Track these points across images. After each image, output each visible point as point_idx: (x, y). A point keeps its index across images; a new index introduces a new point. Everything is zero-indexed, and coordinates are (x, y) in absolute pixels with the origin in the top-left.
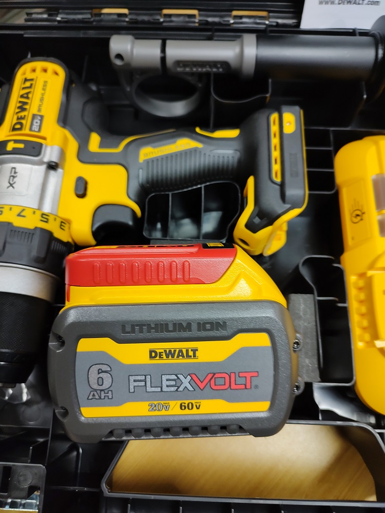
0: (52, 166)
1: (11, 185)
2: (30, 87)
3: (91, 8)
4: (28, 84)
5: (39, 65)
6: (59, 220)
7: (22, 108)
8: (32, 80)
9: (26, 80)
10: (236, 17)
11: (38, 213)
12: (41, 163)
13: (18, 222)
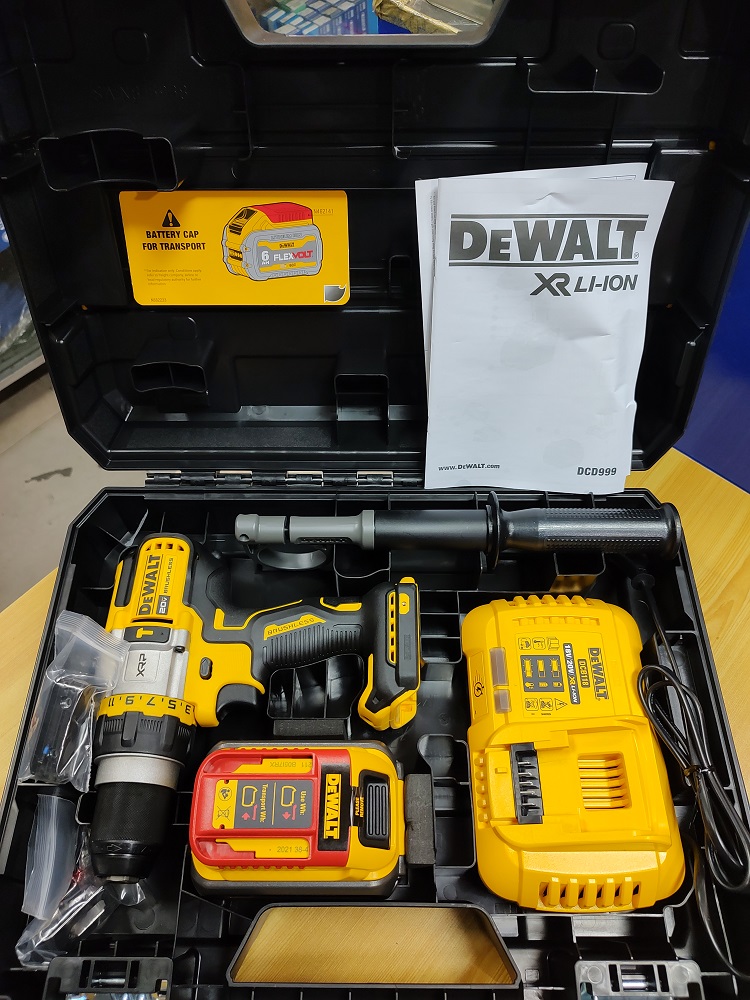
0: (179, 650)
1: (141, 673)
2: (156, 566)
3: (215, 471)
4: (154, 563)
5: (165, 541)
6: (184, 705)
7: (149, 588)
8: (158, 558)
9: (151, 558)
10: (360, 477)
11: (167, 700)
12: (169, 648)
13: (149, 712)
